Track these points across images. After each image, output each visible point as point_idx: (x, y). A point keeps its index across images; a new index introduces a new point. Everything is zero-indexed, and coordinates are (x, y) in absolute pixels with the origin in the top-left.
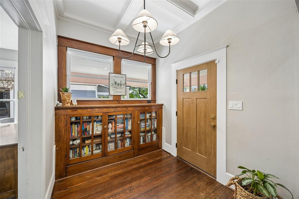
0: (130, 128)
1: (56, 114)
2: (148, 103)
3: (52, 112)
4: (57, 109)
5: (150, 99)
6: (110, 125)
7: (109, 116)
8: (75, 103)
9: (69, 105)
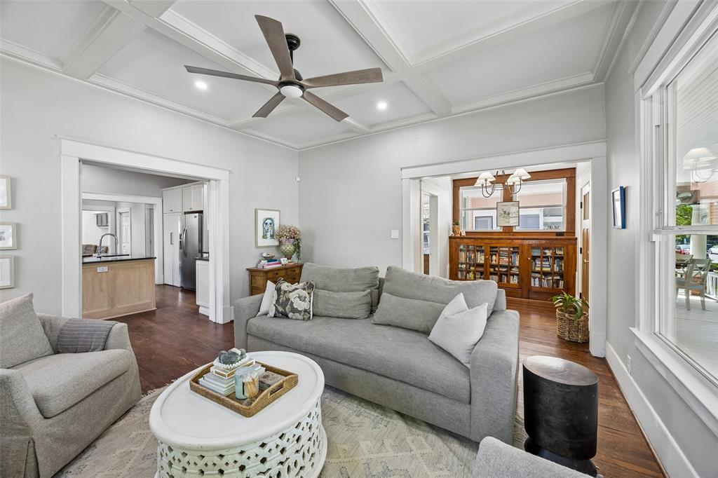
0: (517, 263)
1: (450, 242)
2: (557, 235)
3: (446, 241)
4: (450, 238)
5: (565, 230)
6: (494, 257)
7: (491, 248)
8: (463, 234)
9: (459, 235)
